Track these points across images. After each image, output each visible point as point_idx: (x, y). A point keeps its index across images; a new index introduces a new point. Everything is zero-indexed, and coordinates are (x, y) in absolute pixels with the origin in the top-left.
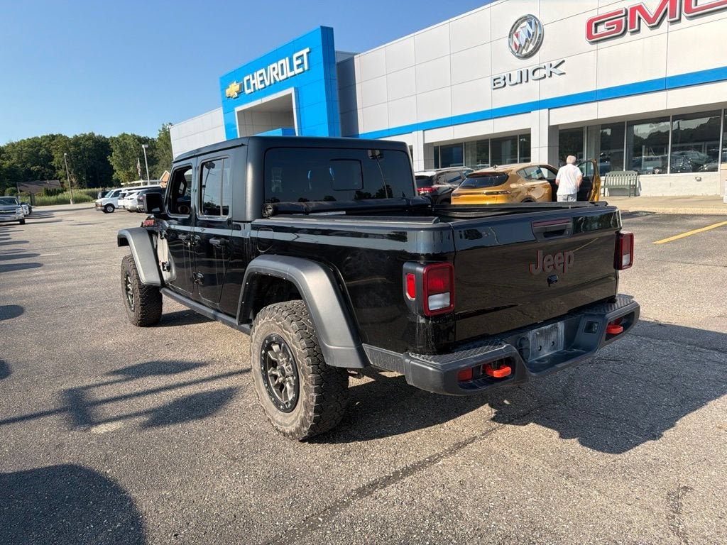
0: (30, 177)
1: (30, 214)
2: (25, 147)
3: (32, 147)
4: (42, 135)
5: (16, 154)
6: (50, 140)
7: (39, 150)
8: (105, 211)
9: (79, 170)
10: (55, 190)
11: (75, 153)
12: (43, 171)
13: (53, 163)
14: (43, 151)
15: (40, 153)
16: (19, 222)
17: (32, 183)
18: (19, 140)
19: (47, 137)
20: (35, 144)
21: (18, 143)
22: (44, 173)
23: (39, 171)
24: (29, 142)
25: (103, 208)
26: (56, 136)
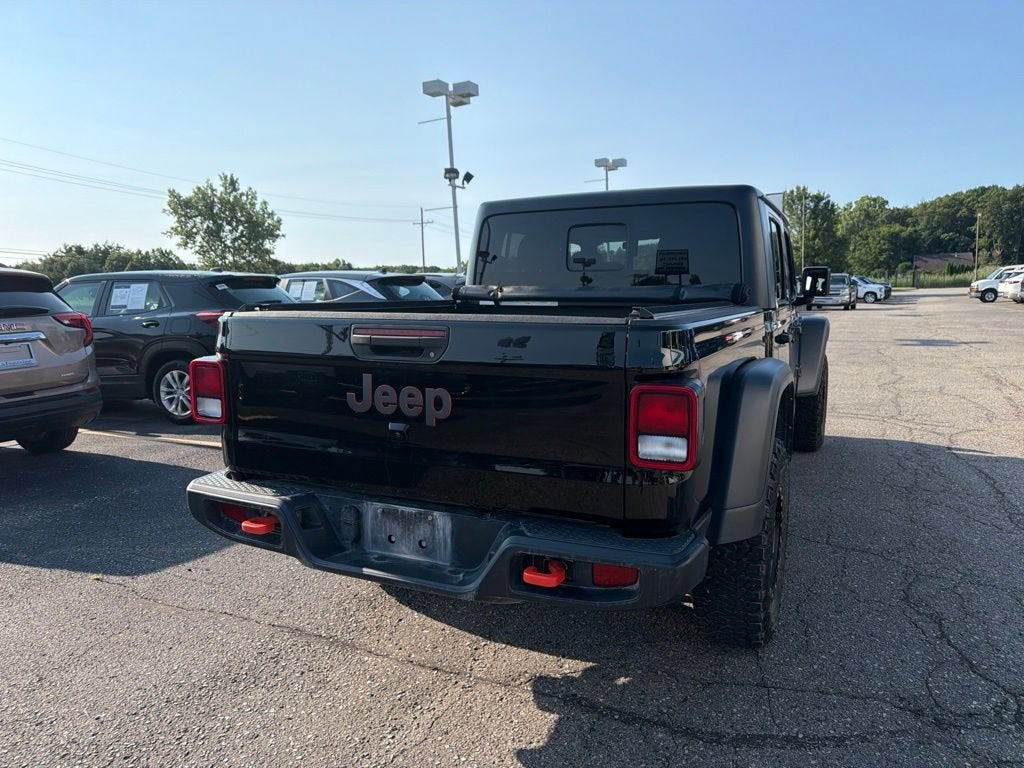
0: (938, 248)
1: (885, 298)
2: (939, 207)
3: (949, 206)
4: (968, 189)
5: (925, 218)
6: (978, 196)
7: (958, 211)
8: (983, 299)
9: (1009, 237)
10: (963, 266)
11: (1011, 212)
12: (957, 240)
13: (974, 228)
14: (964, 212)
15: (958, 215)
16: (842, 307)
17: (935, 256)
18: (934, 199)
19: (975, 190)
20: (956, 201)
21: (932, 203)
22: (957, 243)
23: (951, 239)
24: (946, 200)
25: (980, 294)
26: (989, 188)
